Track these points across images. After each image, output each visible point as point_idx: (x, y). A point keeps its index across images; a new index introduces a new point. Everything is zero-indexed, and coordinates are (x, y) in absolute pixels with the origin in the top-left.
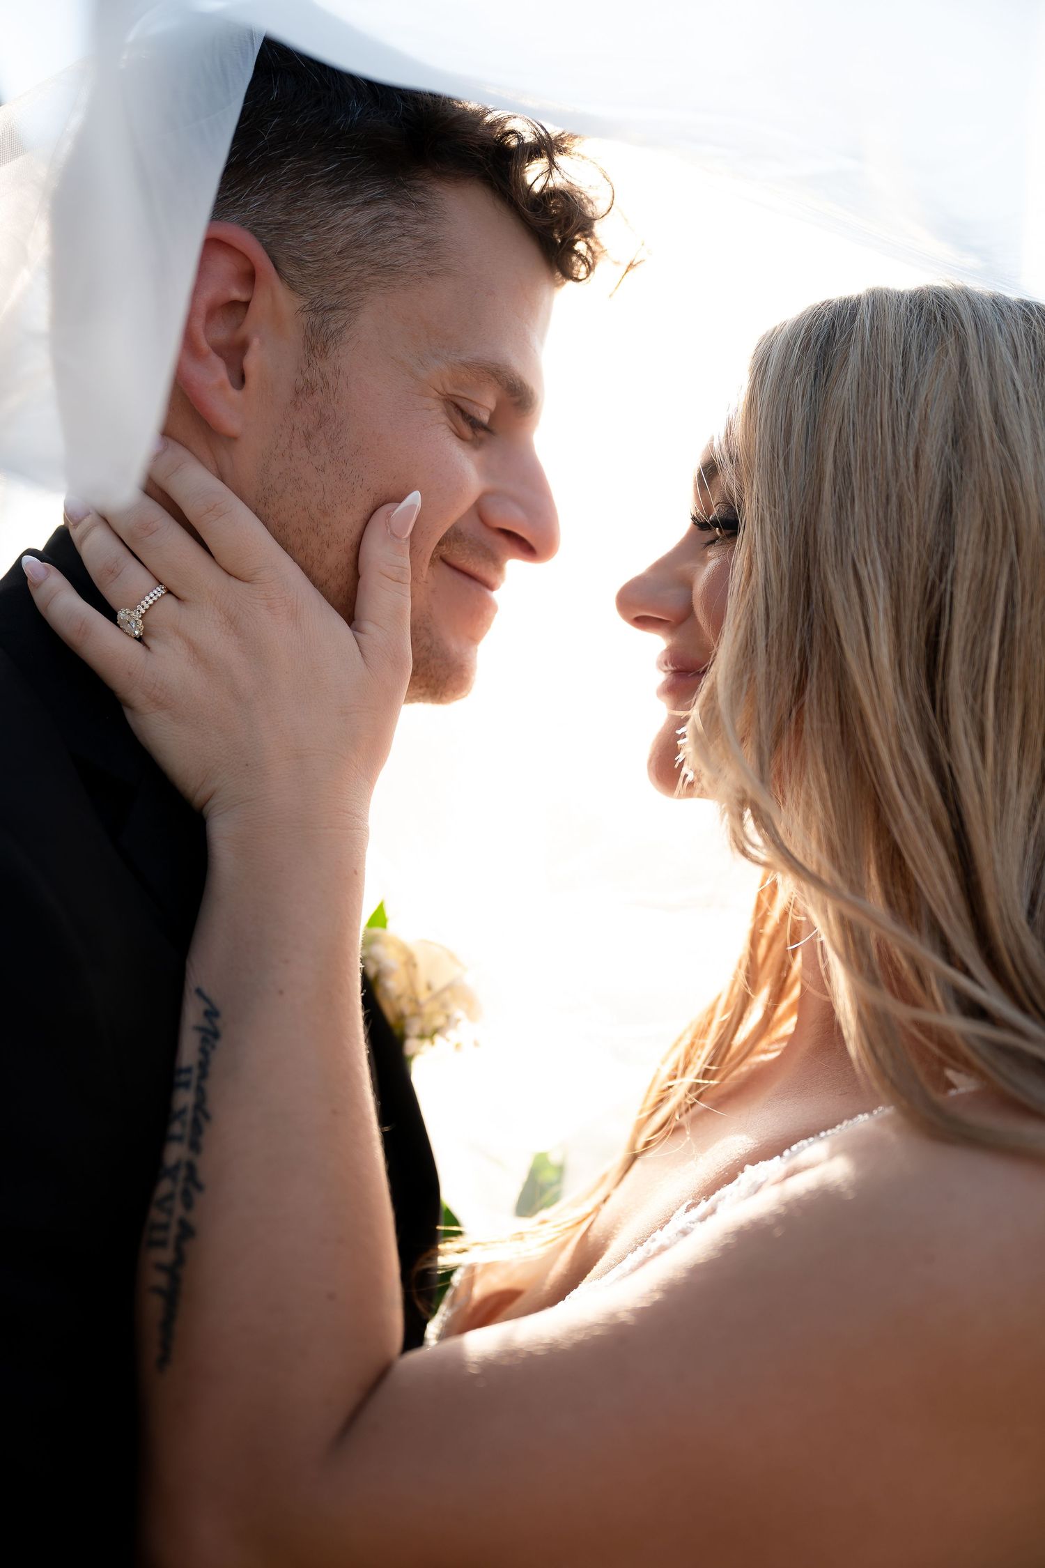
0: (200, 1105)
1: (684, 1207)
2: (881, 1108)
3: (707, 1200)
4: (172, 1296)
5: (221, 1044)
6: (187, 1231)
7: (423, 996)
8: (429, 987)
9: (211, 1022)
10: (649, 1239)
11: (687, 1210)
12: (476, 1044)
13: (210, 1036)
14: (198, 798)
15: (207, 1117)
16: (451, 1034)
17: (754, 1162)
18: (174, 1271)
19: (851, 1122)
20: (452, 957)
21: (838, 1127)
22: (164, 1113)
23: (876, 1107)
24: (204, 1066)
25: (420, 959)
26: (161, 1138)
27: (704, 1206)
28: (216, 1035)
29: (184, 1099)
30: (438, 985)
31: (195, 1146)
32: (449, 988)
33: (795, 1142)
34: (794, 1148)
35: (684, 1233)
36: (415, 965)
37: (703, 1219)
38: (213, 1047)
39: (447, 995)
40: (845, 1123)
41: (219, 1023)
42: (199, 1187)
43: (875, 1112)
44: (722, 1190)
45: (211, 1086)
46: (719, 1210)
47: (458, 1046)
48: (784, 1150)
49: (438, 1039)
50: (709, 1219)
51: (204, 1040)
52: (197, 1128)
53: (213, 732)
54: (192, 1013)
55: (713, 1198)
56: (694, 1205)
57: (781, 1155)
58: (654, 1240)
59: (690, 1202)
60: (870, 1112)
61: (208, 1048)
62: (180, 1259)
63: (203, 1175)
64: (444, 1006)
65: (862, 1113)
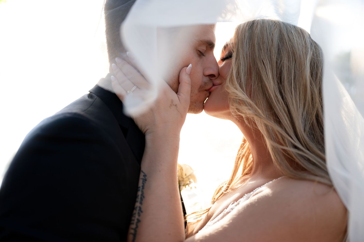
0: (142, 195)
1: (231, 204)
2: (274, 180)
3: (236, 202)
4: (135, 235)
5: (147, 182)
6: (139, 221)
7: (184, 177)
8: (186, 175)
9: (145, 177)
10: (224, 211)
11: (232, 204)
12: (195, 187)
13: (145, 180)
14: (144, 132)
15: (144, 197)
16: (190, 185)
17: (247, 193)
18: (135, 230)
19: (267, 183)
20: (191, 168)
21: (265, 184)
22: (136, 196)
23: (273, 180)
24: (143, 187)
25: (184, 169)
26: (135, 201)
27: (236, 203)
28: (146, 180)
29: (140, 193)
30: (188, 175)
31: (141, 203)
32: (190, 175)
33: (256, 188)
34: (256, 190)
35: (232, 209)
36: (183, 170)
37: (236, 205)
38: (145, 183)
39: (190, 177)
40: (266, 183)
41: (147, 177)
42: (142, 212)
43: (273, 181)
44: (240, 199)
45: (144, 191)
46: (240, 203)
47: (191, 188)
48: (253, 190)
49: (187, 186)
50: (238, 206)
51: (143, 181)
52: (142, 199)
53: (147, 117)
54: (141, 176)
55: (238, 201)
56: (233, 203)
57: (253, 191)
58: (225, 211)
59: (233, 202)
60: (272, 181)
61: (144, 183)
62: (137, 227)
63: (143, 209)
64: (189, 179)
65: (270, 181)
